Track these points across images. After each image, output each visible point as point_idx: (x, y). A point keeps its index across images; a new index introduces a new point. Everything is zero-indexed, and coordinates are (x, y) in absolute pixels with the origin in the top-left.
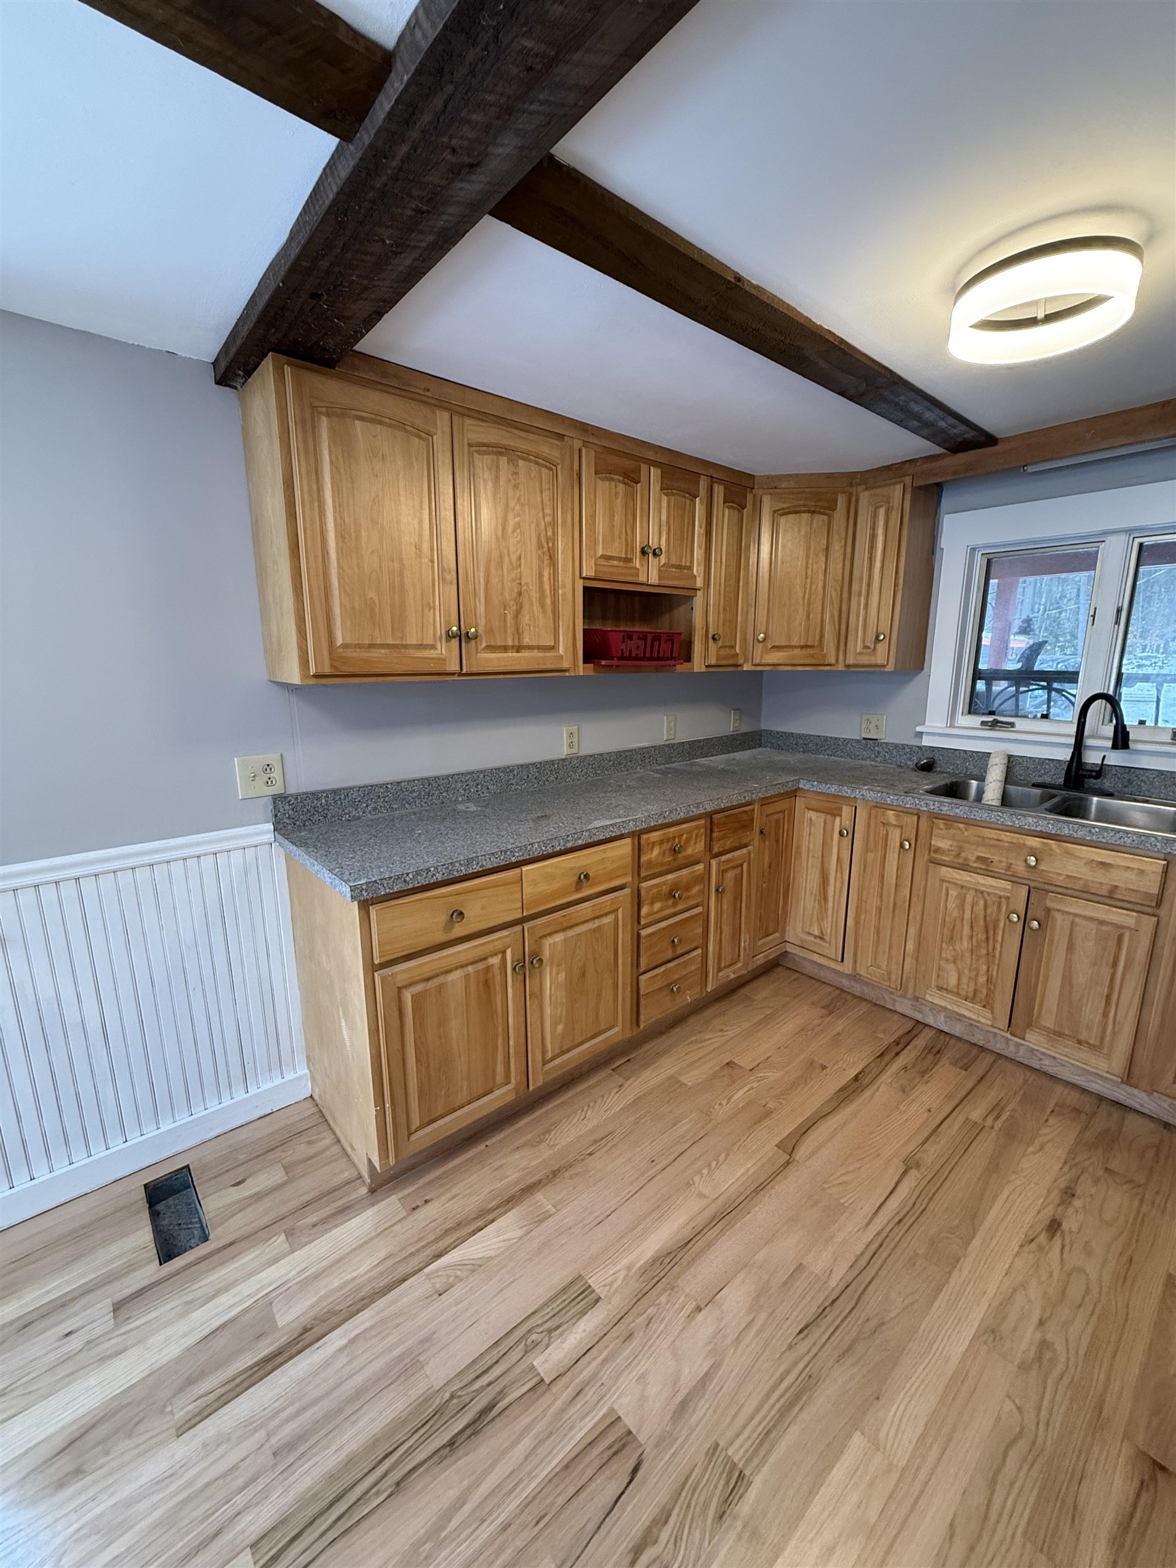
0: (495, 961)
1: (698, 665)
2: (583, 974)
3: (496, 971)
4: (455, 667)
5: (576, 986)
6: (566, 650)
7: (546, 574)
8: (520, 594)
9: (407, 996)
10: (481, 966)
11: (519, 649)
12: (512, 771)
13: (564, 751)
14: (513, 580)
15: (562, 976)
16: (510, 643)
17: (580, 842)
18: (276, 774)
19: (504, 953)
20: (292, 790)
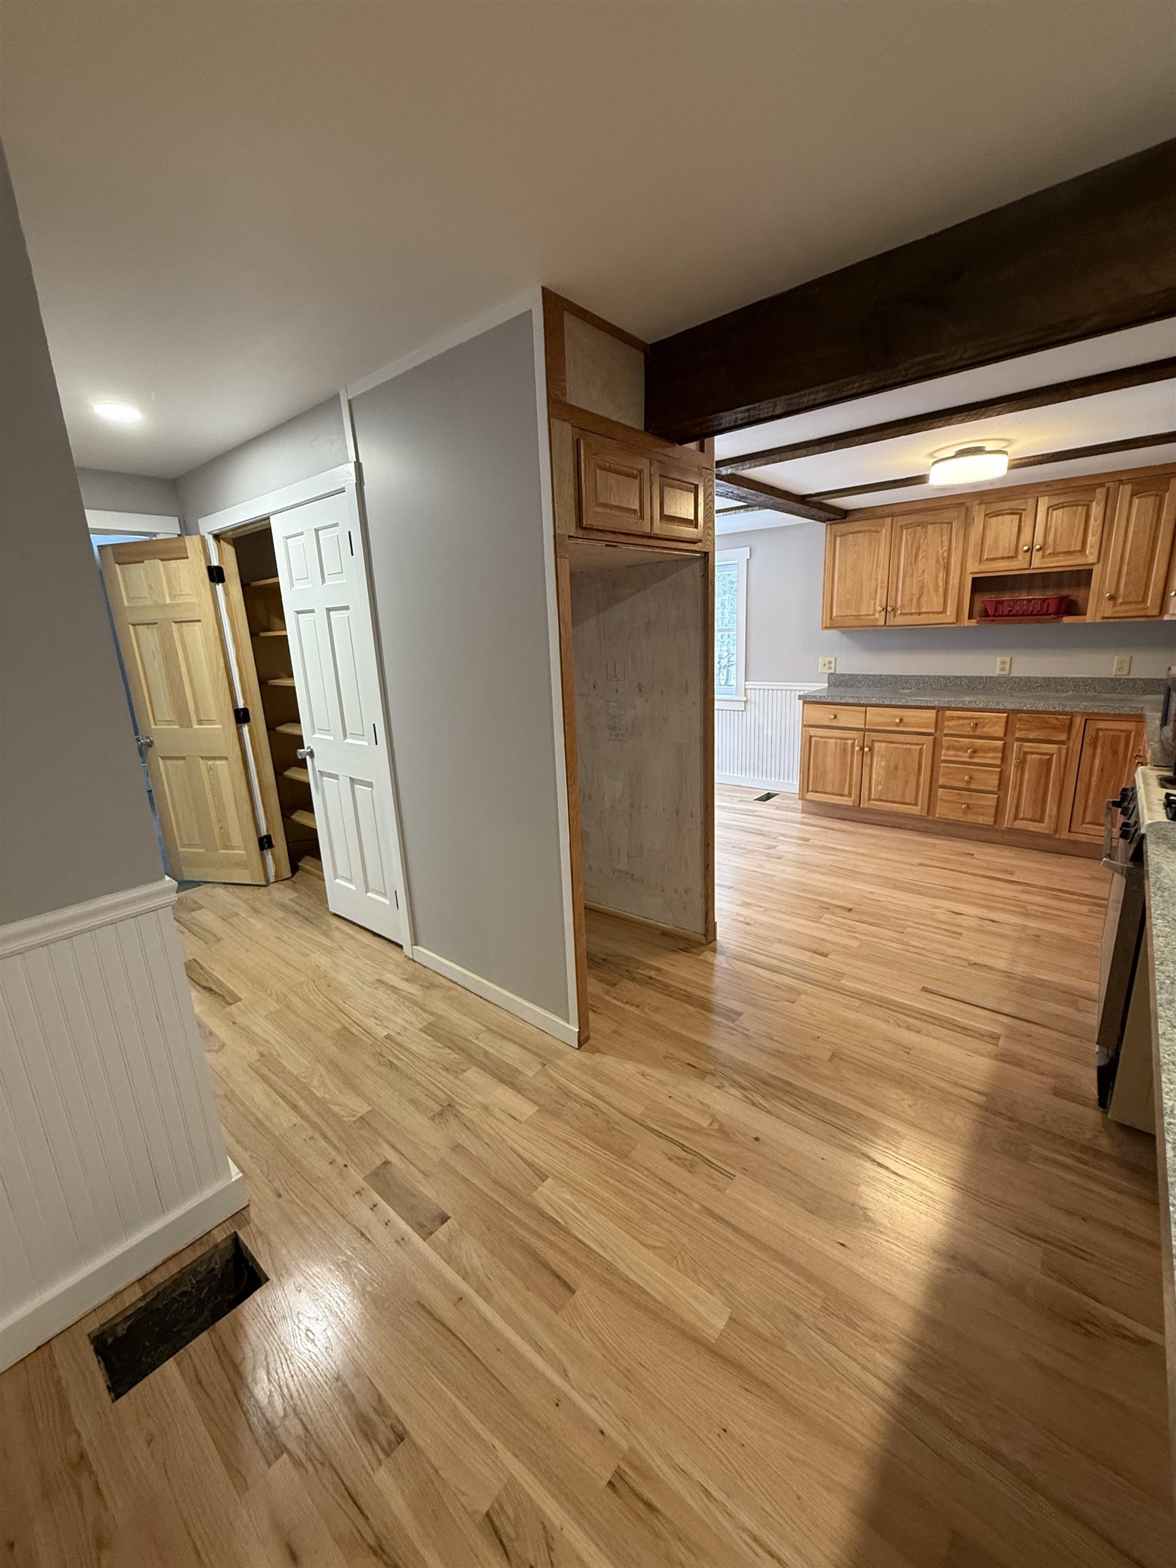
0: (850, 742)
1: (1088, 618)
2: (896, 768)
3: (849, 746)
4: (882, 623)
5: (892, 771)
6: (951, 612)
7: (941, 576)
8: (922, 588)
9: (813, 739)
10: (843, 741)
11: (919, 614)
12: (949, 678)
13: (997, 672)
14: (919, 582)
15: (883, 763)
16: (913, 611)
17: (899, 703)
18: (833, 665)
19: (855, 740)
20: (838, 672)
